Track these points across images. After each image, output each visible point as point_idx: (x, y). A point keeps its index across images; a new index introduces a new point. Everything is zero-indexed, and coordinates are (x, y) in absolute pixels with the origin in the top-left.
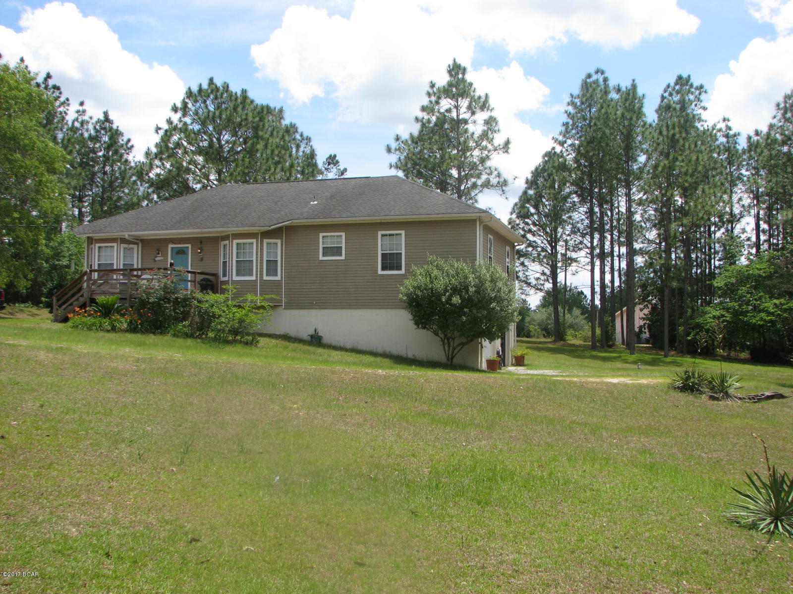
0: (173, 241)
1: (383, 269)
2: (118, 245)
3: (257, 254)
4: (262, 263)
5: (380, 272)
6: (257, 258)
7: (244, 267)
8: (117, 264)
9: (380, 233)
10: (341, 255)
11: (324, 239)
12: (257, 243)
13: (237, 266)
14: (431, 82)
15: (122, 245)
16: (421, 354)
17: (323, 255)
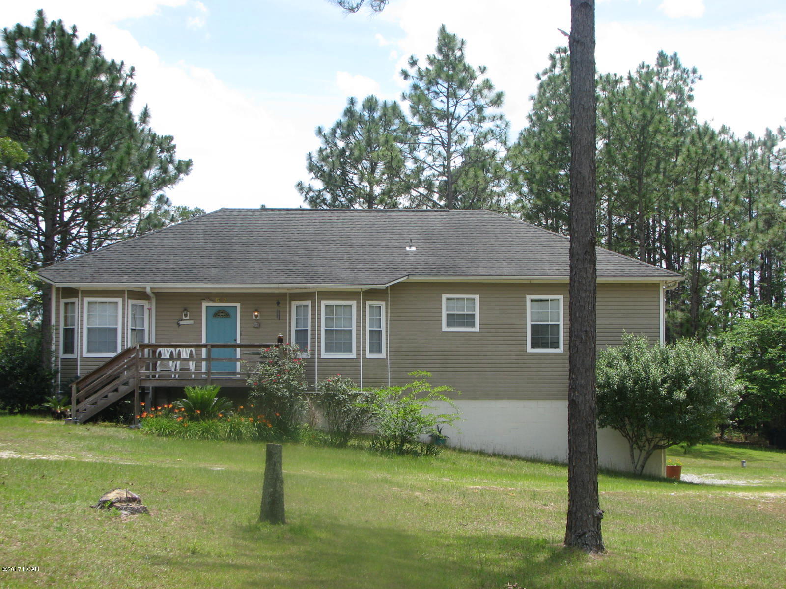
0: (209, 296)
1: (533, 346)
2: (124, 301)
4: (364, 335)
5: (529, 350)
7: (337, 340)
8: (123, 329)
9: (529, 297)
10: (473, 325)
11: (447, 304)
12: (358, 307)
13: (326, 338)
15: (131, 302)
17: (448, 326)
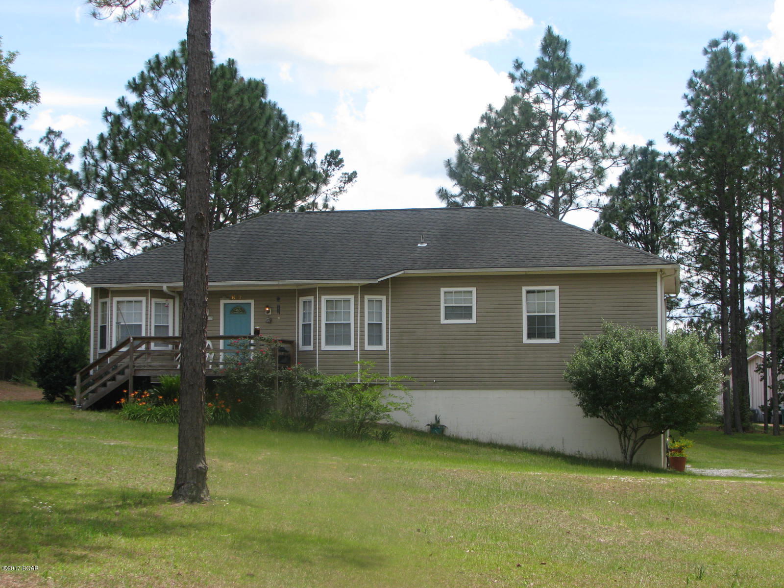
0: (226, 294)
1: (530, 336)
2: (147, 300)
3: (356, 316)
4: (362, 327)
5: (526, 340)
6: (356, 320)
7: (337, 332)
8: (147, 325)
9: (525, 289)
10: (470, 317)
11: (446, 297)
12: (356, 301)
13: (327, 331)
14: (517, 61)
15: (154, 300)
16: (588, 449)
17: (446, 318)
